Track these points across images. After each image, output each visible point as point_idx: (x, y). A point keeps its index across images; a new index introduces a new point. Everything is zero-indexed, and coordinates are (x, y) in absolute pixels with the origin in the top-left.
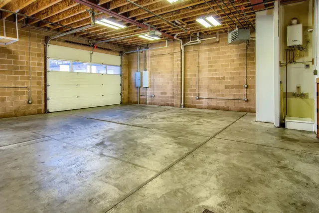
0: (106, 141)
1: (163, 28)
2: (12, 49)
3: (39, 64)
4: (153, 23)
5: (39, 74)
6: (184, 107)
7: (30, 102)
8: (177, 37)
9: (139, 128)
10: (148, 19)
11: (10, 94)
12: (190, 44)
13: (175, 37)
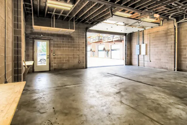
0: (122, 91)
1: (161, 12)
2: (72, 35)
3: (83, 43)
4: (152, 9)
5: (83, 48)
6: (177, 71)
7: (79, 62)
8: (172, 17)
9: (144, 84)
10: (149, 6)
11: (71, 58)
12: (184, 21)
13: (170, 17)
